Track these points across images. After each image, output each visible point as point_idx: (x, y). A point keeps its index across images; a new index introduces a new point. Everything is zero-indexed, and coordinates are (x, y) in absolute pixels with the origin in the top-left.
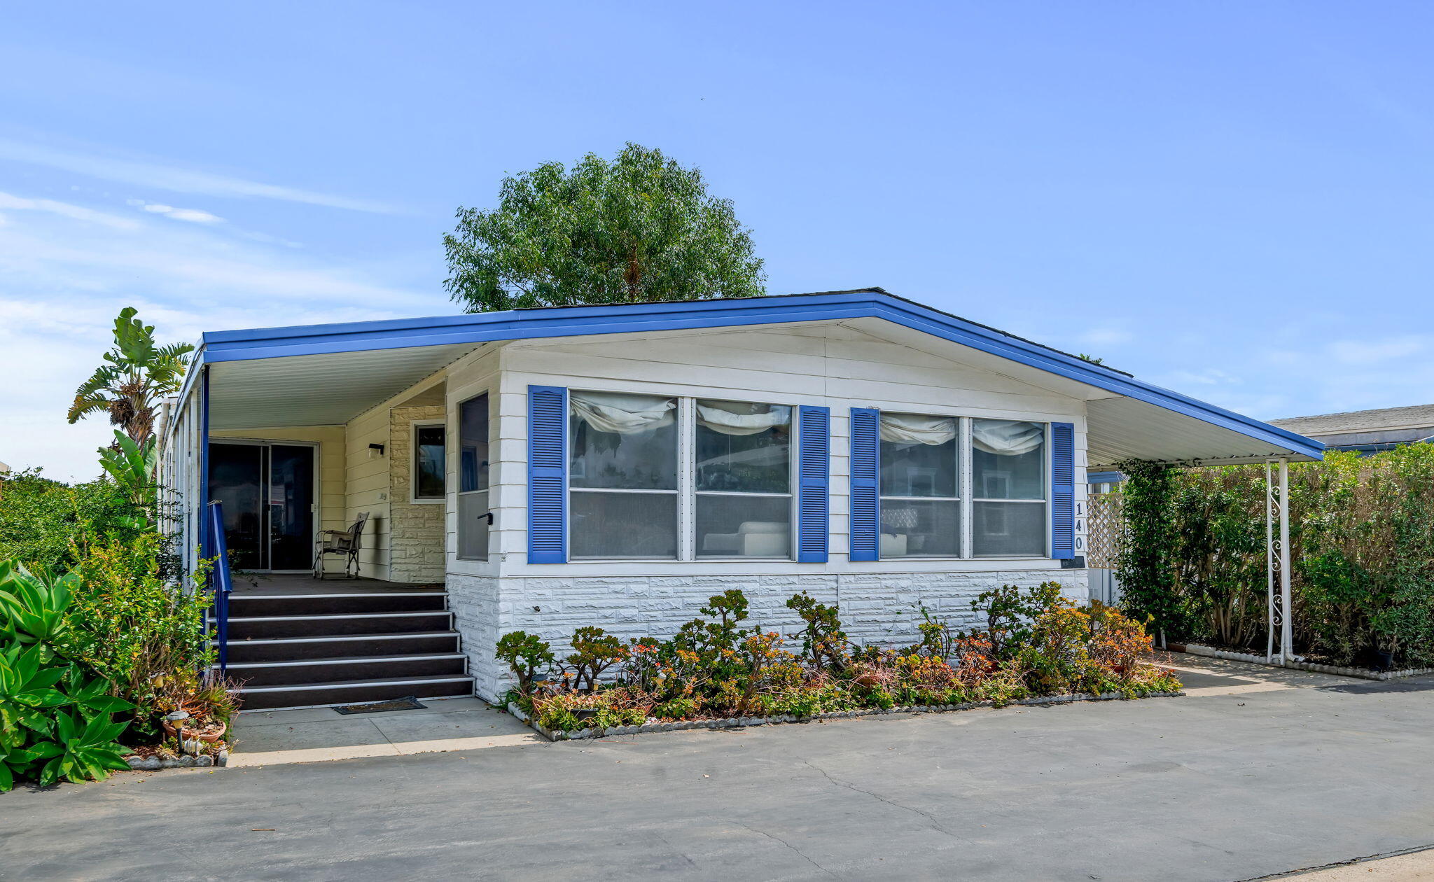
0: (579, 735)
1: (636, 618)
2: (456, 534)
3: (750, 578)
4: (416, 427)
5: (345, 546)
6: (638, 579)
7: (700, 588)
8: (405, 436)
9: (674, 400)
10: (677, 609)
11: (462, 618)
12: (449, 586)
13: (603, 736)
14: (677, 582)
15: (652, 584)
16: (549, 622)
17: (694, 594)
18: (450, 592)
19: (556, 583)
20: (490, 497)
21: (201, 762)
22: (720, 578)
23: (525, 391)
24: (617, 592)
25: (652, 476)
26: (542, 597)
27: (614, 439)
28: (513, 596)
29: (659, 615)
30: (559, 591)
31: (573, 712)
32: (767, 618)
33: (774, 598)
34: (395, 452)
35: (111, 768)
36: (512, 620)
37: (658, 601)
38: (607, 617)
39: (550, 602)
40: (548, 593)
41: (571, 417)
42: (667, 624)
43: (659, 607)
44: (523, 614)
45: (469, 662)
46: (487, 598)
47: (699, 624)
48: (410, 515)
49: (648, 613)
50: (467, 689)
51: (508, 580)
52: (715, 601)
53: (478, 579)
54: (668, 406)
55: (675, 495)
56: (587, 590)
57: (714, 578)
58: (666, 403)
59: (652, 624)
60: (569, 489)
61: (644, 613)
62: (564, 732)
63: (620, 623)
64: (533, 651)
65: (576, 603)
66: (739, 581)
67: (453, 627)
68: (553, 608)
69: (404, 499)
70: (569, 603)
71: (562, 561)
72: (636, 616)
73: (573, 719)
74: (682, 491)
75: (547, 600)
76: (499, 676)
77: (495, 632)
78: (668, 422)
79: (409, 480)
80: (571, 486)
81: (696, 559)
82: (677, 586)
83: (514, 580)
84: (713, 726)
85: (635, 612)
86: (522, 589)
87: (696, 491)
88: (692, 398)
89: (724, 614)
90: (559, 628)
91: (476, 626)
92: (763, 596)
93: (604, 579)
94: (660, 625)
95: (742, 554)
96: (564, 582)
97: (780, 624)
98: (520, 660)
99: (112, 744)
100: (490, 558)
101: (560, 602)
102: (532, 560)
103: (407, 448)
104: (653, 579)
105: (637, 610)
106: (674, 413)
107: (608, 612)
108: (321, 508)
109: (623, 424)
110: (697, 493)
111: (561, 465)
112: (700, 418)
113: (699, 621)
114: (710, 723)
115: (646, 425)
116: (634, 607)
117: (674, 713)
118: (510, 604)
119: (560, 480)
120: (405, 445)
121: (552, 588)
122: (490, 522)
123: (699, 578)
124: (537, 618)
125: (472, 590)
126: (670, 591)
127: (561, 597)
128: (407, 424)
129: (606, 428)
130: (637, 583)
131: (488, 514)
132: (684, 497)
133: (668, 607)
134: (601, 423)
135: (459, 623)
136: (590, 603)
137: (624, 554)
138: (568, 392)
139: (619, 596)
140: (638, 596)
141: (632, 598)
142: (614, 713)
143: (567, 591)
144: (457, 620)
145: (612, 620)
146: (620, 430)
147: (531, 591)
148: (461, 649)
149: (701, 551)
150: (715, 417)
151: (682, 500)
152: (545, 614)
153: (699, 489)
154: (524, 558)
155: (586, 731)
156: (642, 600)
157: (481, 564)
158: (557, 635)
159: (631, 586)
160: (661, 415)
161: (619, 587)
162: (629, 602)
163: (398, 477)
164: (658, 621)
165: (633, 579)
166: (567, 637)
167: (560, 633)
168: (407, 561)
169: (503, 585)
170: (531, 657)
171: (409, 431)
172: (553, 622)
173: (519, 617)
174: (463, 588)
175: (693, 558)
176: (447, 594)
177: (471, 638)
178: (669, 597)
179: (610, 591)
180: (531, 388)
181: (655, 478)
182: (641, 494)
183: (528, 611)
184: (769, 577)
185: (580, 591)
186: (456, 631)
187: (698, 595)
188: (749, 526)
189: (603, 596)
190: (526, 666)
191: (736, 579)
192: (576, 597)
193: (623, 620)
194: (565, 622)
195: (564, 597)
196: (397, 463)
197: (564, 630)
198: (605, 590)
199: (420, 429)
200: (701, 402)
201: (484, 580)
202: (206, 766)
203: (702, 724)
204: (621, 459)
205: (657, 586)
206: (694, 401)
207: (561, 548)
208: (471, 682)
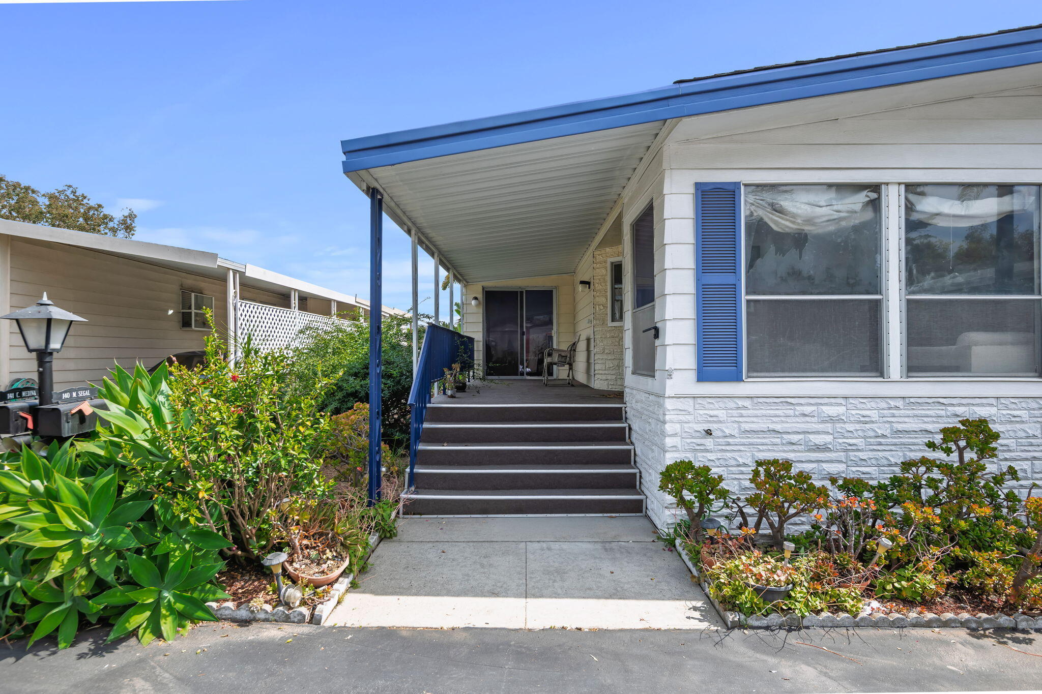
0: (765, 622)
1: (830, 446)
2: (631, 350)
3: (984, 401)
4: (612, 263)
5: (563, 360)
6: (833, 400)
7: (914, 412)
8: (604, 271)
9: (875, 188)
10: (884, 436)
11: (636, 432)
12: (627, 398)
13: (799, 629)
14: (883, 405)
15: (849, 406)
16: (724, 448)
17: (906, 420)
18: (628, 405)
19: (731, 404)
20: (656, 310)
21: (295, 617)
22: (941, 400)
23: (692, 190)
24: (805, 415)
25: (848, 278)
26: (715, 419)
27: (799, 240)
28: (681, 417)
29: (860, 442)
30: (735, 413)
31: (757, 590)
32: (1010, 451)
33: (1018, 426)
34: (597, 285)
35: (197, 619)
36: (679, 442)
37: (858, 426)
38: (793, 444)
39: (724, 425)
40: (722, 414)
41: (746, 217)
42: (871, 455)
43: (860, 433)
44: (693, 437)
45: (641, 477)
46: (655, 416)
47: (929, 464)
48: (608, 335)
49: (845, 440)
50: (637, 507)
51: (675, 399)
52: (949, 434)
53: (647, 395)
54: (867, 196)
55: (878, 303)
56: (768, 412)
57: (934, 400)
58: (865, 193)
59: (851, 453)
60: (744, 297)
61: (840, 441)
62: (743, 617)
63: (809, 450)
64: (703, 486)
65: (754, 427)
66: (968, 405)
67: (629, 438)
68: (727, 432)
69: (604, 323)
70: (747, 427)
71: (738, 378)
72: (830, 443)
73: (755, 600)
74: (887, 296)
75: (720, 422)
76: (666, 505)
77: (662, 455)
78: (869, 215)
79: (607, 307)
80: (747, 293)
81: (908, 377)
82: (883, 409)
83: (682, 399)
84: (974, 625)
85: (828, 438)
86: (691, 409)
87: (906, 295)
88: (899, 184)
89: (961, 451)
90: (736, 455)
91: (646, 443)
92: (1001, 423)
93: (789, 400)
94: (862, 455)
95: (969, 370)
96: (741, 403)
97: (1027, 459)
98: (687, 495)
99: (209, 586)
100: (657, 374)
101: (736, 425)
102: (702, 376)
103: (605, 282)
104: (851, 401)
105: (831, 437)
106: (875, 205)
107: (795, 438)
108: (558, 333)
109: (809, 221)
110: (907, 297)
111: (735, 270)
112: (910, 208)
113: (928, 460)
114: (967, 621)
115: (840, 219)
116: (828, 433)
117: (904, 594)
118: (678, 426)
119: (735, 287)
120: (604, 279)
121: (726, 409)
122: (657, 336)
123: (912, 400)
124: (709, 442)
125: (643, 405)
126: (874, 415)
127: (737, 419)
128: (605, 262)
129: (787, 227)
130: (831, 404)
131: (653, 328)
132: (890, 303)
133: (872, 434)
134: (780, 220)
135: (634, 436)
136: (772, 427)
137: (814, 371)
138: (742, 187)
139: (808, 419)
140: (831, 420)
141: (823, 422)
142: (815, 594)
143: (744, 412)
144: (633, 432)
145: (800, 447)
146: (807, 228)
147: (701, 412)
148: (635, 462)
149: (913, 368)
150: (928, 205)
151: (888, 307)
152: (718, 438)
153: (910, 293)
154: (693, 375)
155: (774, 618)
156: (838, 425)
157: (650, 380)
158: (733, 463)
159: (824, 408)
160: (858, 207)
161: (808, 410)
162: (821, 427)
163: (599, 305)
164: (858, 450)
165: (826, 401)
166: (745, 465)
167: (736, 460)
168: (606, 372)
169: (669, 404)
170: (700, 493)
171: (606, 267)
172: (728, 448)
173: (689, 441)
174: (636, 402)
175: (904, 376)
176: (625, 405)
177: (643, 454)
178: (873, 422)
179: (797, 413)
180: (698, 185)
181: (851, 281)
182: (834, 301)
183: (698, 434)
184: (1013, 400)
185: (759, 412)
186: (632, 443)
187: (910, 420)
188: (975, 336)
189: (788, 420)
190: (694, 503)
191: (964, 401)
192: (755, 419)
193: (814, 447)
194: (742, 448)
195: (741, 419)
196: (598, 294)
197: (741, 457)
198: (791, 412)
199: (615, 265)
200: (911, 188)
201: (652, 398)
202: (299, 622)
203: (954, 621)
204: (808, 262)
205: (857, 409)
206: (903, 187)
207: (737, 364)
208: (642, 501)
